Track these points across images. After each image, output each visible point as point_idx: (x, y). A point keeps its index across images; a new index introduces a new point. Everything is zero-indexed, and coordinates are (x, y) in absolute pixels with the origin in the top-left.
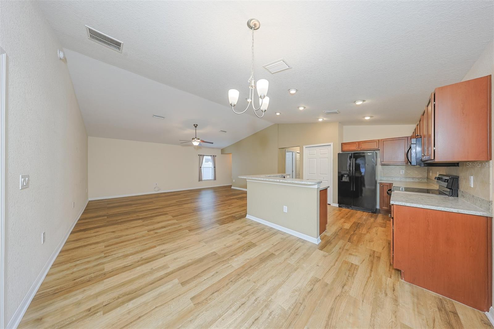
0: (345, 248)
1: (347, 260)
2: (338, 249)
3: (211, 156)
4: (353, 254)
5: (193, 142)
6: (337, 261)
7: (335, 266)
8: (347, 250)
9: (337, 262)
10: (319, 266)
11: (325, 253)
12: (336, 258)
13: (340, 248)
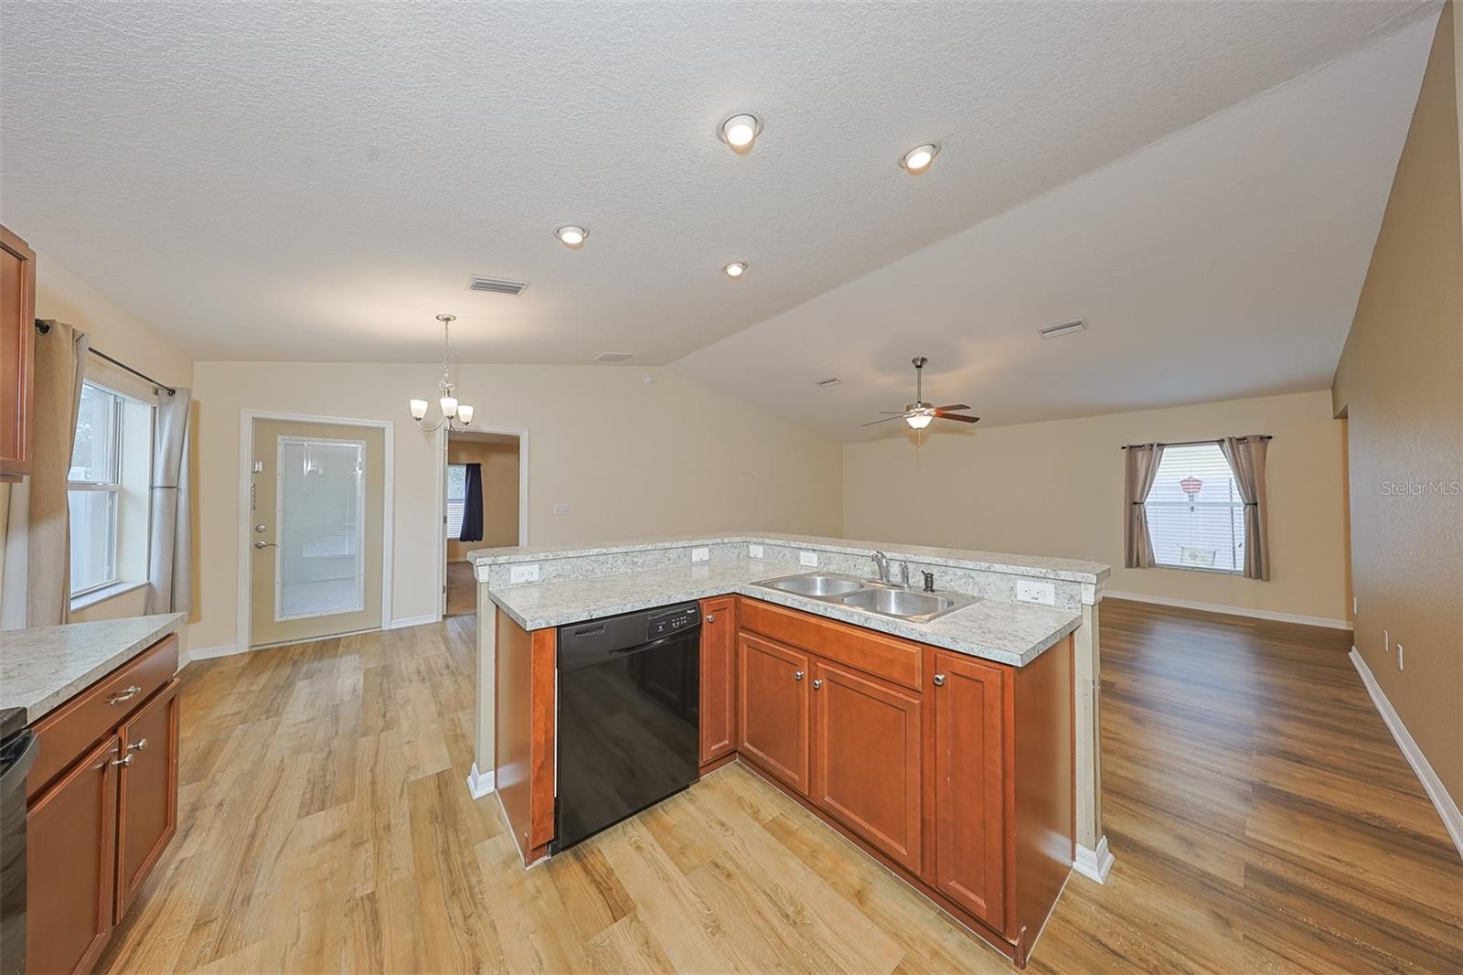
0: (369, 846)
1: (342, 809)
2: (393, 822)
3: (1222, 441)
4: (328, 847)
5: (908, 420)
6: (373, 783)
7: (369, 769)
8: (357, 845)
9: (369, 781)
10: (406, 743)
11: (419, 777)
12: (379, 787)
13: (388, 828)
